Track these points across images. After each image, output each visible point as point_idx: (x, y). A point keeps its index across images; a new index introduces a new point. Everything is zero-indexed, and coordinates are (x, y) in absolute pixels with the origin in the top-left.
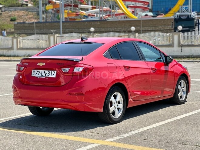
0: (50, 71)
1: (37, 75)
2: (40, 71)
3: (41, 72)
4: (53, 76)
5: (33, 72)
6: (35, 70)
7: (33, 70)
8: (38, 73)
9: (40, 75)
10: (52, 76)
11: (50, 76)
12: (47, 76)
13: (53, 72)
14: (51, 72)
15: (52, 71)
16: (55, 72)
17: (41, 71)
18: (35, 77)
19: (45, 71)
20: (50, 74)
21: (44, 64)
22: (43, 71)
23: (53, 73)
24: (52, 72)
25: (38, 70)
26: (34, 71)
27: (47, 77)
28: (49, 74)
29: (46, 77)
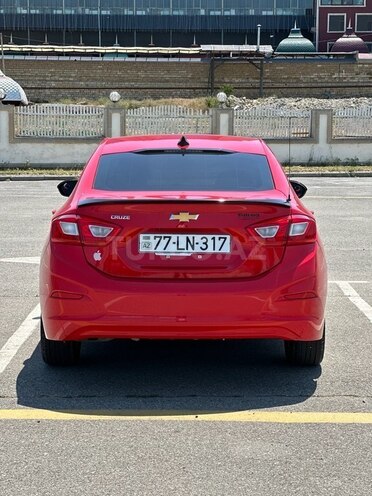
0: (209, 237)
1: (160, 249)
2: (170, 238)
3: (174, 240)
4: (222, 251)
5: (141, 240)
6: (152, 236)
7: (141, 235)
8: (164, 242)
10: (217, 251)
11: (210, 250)
12: (198, 250)
13: (220, 238)
14: (214, 238)
15: (217, 237)
16: (225, 239)
17: (174, 237)
18: (152, 254)
19: (190, 237)
20: (210, 243)
21: (196, 217)
22: (183, 238)
23: (218, 243)
24: (217, 239)
25: (163, 235)
26: (149, 238)
27: (200, 254)
28: (205, 243)
29: (195, 255)
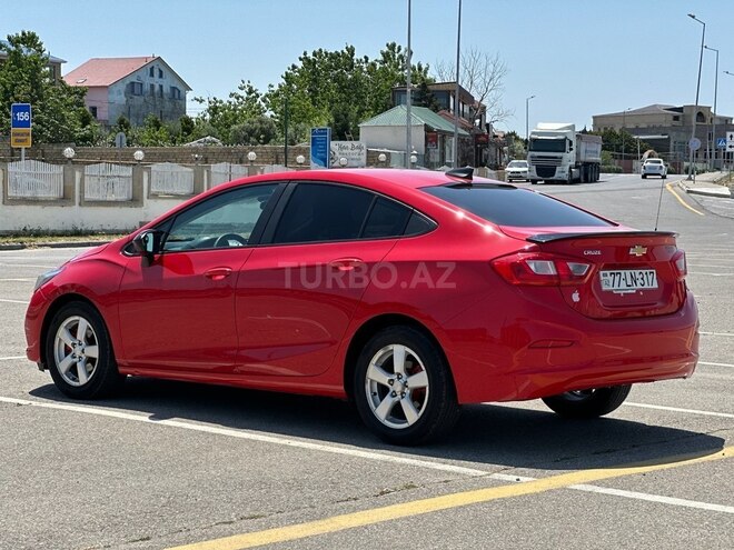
0: (644, 272)
1: (616, 287)
2: (620, 274)
3: (623, 276)
4: (653, 287)
5: (602, 278)
6: (608, 272)
7: (601, 272)
8: (617, 278)
9: (623, 285)
10: (650, 286)
11: (646, 286)
12: (639, 287)
13: (650, 273)
15: (648, 271)
16: (653, 273)
17: (622, 272)
18: (610, 292)
19: (632, 271)
20: (645, 279)
22: (628, 272)
23: (650, 278)
24: (648, 274)
25: (615, 272)
26: (606, 275)
27: (641, 290)
28: (642, 279)
29: (638, 291)
